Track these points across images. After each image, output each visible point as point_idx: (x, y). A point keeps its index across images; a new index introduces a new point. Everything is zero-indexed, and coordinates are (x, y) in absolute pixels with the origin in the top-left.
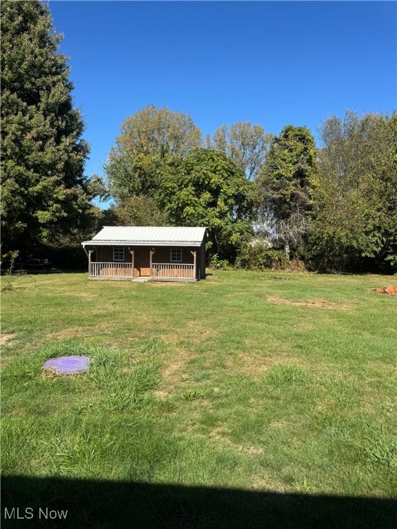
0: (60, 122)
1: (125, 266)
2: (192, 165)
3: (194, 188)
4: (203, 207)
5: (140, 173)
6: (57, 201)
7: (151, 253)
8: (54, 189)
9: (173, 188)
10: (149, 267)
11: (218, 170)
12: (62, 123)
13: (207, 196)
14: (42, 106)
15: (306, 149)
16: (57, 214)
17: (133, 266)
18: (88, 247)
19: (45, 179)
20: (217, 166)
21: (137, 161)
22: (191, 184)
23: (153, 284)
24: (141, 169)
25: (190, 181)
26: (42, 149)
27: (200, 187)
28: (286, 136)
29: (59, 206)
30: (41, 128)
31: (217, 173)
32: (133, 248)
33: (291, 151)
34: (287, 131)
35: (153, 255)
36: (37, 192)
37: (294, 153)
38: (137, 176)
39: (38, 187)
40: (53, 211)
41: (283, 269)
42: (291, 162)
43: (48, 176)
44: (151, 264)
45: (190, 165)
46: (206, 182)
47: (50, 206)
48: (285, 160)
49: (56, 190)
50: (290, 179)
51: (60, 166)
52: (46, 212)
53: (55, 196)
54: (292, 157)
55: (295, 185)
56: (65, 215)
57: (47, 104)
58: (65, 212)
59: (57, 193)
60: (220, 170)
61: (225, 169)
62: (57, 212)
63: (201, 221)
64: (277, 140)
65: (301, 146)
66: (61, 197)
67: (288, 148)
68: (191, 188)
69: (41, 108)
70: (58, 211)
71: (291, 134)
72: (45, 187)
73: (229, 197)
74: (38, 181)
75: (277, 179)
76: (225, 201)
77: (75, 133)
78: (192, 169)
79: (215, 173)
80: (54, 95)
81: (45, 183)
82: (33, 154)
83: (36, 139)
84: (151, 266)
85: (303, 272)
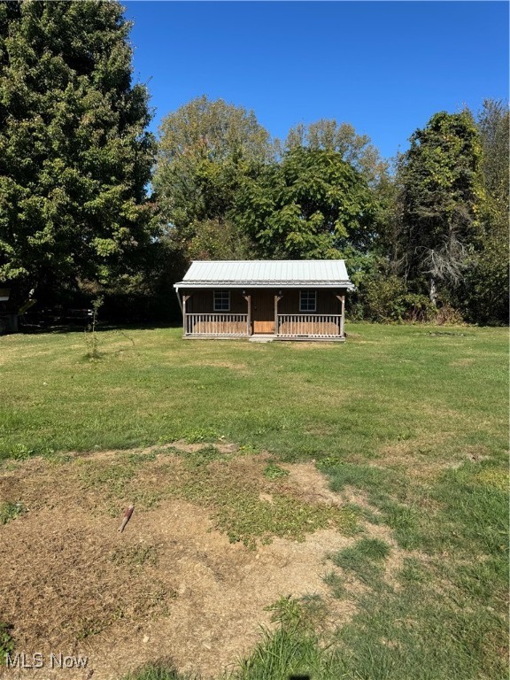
0: (123, 103)
1: (238, 319)
2: (296, 171)
3: (299, 206)
4: (314, 233)
5: (205, 186)
6: (125, 222)
7: (277, 299)
8: (121, 205)
9: (268, 206)
10: (272, 319)
11: (334, 179)
12: (126, 103)
13: (318, 217)
14: (98, 76)
15: (467, 147)
16: (125, 243)
17: (248, 318)
18: (183, 291)
19: (108, 189)
20: (333, 173)
21: (201, 170)
22: (296, 199)
23: (279, 345)
24: (206, 180)
25: (294, 196)
26: (103, 142)
27: (309, 204)
28: (437, 128)
29: (127, 230)
30: (100, 109)
31: (333, 182)
32: (250, 291)
33: (446, 149)
34: (438, 121)
35: (279, 302)
36: (97, 209)
37: (452, 152)
38: (199, 191)
39: (97, 202)
40: (119, 239)
41: (427, 320)
42: (447, 165)
43: (111, 183)
44: (276, 315)
45: (292, 172)
46: (319, 197)
47: (114, 231)
48: (439, 162)
49: (124, 206)
50: (448, 189)
51: (128, 168)
52: (109, 240)
53: (122, 214)
54: (449, 157)
55: (455, 199)
56: (136, 243)
57: (106, 73)
58: (135, 239)
59: (126, 210)
60: (339, 178)
61: (345, 177)
62: (124, 240)
63: (312, 253)
64: (419, 134)
65: (460, 143)
66: (132, 217)
67: (440, 145)
68: (295, 206)
69: (96, 80)
70: (126, 237)
71: (444, 125)
72: (108, 201)
73: (352, 218)
74: (96, 192)
75: (429, 189)
76: (345, 223)
77: (142, 121)
78: (296, 178)
79: (330, 182)
80: (115, 59)
81: (108, 195)
82: (92, 150)
83: (96, 126)
84: (276, 318)
85: (459, 324)
